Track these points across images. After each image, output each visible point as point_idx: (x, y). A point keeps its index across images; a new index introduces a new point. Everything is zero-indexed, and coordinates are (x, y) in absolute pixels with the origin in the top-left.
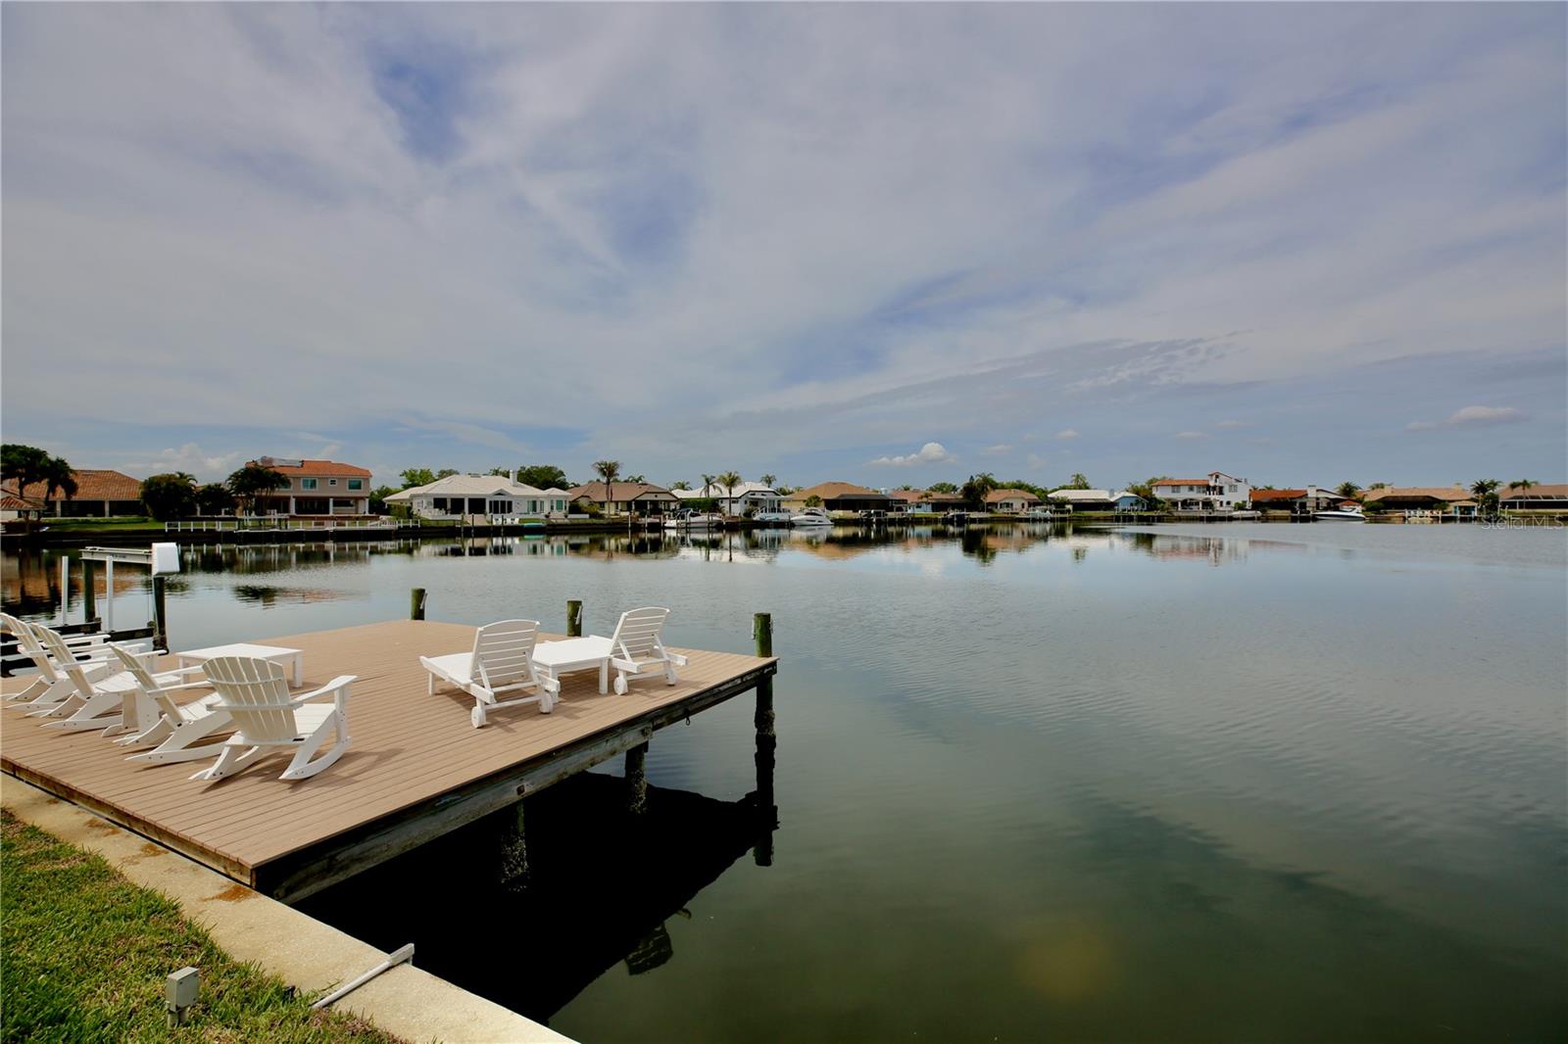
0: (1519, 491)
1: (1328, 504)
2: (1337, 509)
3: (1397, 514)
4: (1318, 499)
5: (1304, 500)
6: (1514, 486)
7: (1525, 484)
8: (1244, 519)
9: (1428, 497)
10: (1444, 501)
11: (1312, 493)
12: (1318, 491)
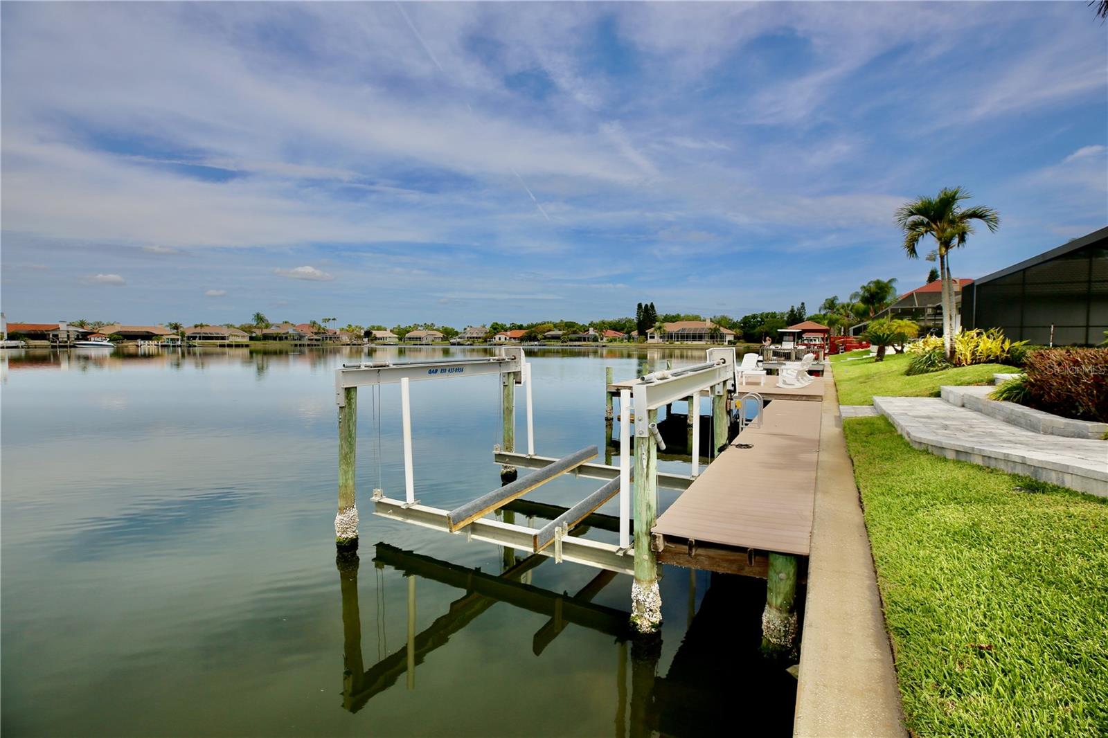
0: (198, 330)
1: (78, 336)
2: (87, 340)
3: (131, 344)
4: (68, 332)
5: (55, 333)
6: (196, 326)
7: (202, 326)
8: (8, 348)
9: (148, 332)
10: (157, 335)
11: (63, 327)
12: (68, 325)
